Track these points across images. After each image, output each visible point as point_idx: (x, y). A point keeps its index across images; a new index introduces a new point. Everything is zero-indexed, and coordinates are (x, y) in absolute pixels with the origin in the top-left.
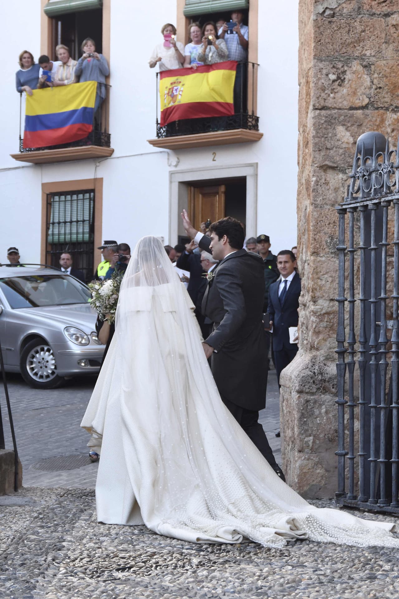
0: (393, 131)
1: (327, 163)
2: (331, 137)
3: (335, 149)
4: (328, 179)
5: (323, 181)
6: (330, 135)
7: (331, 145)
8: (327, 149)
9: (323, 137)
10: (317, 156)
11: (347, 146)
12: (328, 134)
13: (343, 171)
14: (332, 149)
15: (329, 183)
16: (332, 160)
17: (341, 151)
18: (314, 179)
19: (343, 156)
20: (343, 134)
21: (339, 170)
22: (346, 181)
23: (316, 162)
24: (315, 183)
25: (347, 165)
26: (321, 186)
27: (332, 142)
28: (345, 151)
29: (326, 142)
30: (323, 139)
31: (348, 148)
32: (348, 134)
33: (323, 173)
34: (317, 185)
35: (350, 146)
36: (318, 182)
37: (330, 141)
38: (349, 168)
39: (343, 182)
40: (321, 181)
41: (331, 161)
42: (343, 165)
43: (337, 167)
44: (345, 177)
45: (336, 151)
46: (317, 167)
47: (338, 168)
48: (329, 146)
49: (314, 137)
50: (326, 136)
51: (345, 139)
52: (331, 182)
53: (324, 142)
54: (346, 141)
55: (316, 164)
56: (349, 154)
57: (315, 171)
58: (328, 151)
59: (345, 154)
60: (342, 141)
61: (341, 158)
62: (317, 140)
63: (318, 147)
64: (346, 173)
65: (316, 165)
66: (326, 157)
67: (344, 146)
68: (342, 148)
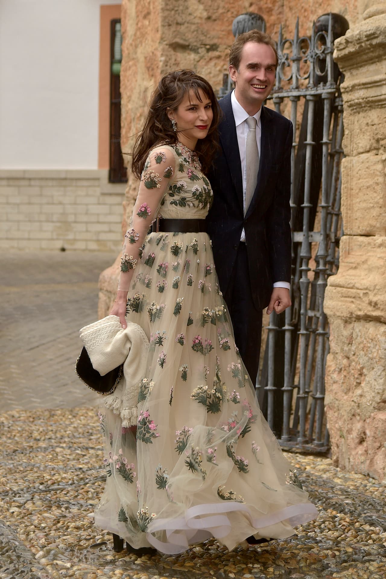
0: (251, 5)
1: (177, 40)
2: (182, 11)
3: (186, 25)
4: (179, 59)
5: (172, 61)
6: (181, 8)
7: (182, 19)
8: (178, 24)
9: (173, 9)
10: (166, 31)
11: (199, 21)
12: (178, 6)
13: (195, 50)
14: (183, 24)
15: (179, 64)
16: (184, 37)
17: (193, 27)
18: (163, 59)
19: (195, 33)
20: (196, 7)
21: (191, 48)
22: (198, 61)
23: (165, 39)
24: (164, 63)
25: (200, 43)
26: (170, 67)
27: (184, 16)
28: (198, 27)
29: (177, 16)
30: (173, 12)
31: (201, 24)
32: (201, 7)
33: (172, 52)
34: (166, 66)
35: (204, 21)
36: (167, 62)
37: (181, 15)
38: (201, 48)
39: (195, 63)
40: (170, 62)
41: (182, 39)
42: (195, 44)
43: (188, 46)
44: (197, 57)
45: (187, 27)
46: (167, 45)
47: (190, 47)
48: (180, 20)
49: (163, 9)
50: (176, 9)
51: (198, 14)
52: (182, 63)
53: (174, 15)
54: (199, 15)
55: (164, 41)
56: (202, 31)
57: (163, 50)
58: (179, 26)
59: (197, 31)
60: (195, 15)
61: (194, 35)
62: (167, 13)
63: (167, 21)
64: (198, 53)
65: (165, 43)
66: (177, 34)
67: (197, 21)
68: (194, 24)
